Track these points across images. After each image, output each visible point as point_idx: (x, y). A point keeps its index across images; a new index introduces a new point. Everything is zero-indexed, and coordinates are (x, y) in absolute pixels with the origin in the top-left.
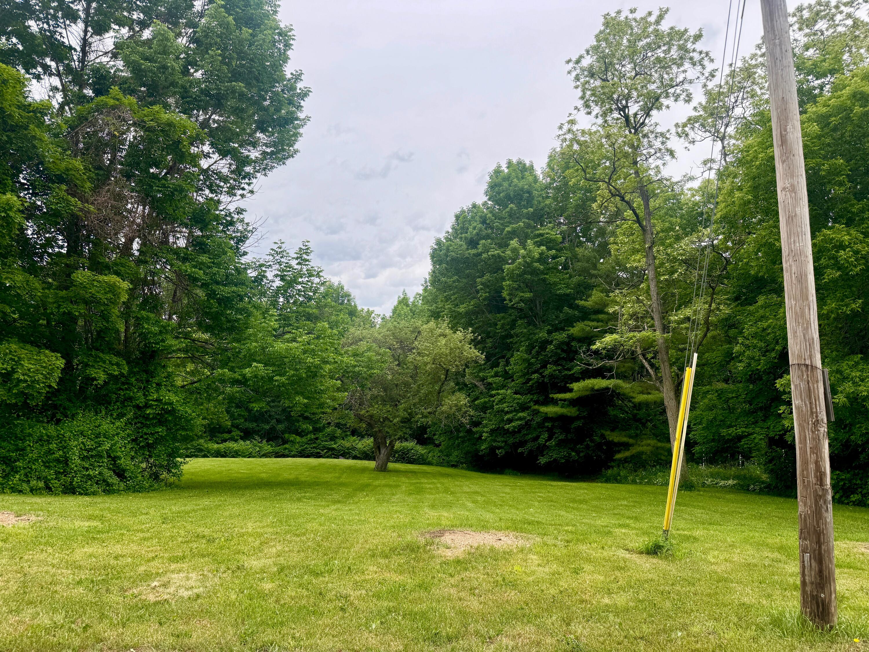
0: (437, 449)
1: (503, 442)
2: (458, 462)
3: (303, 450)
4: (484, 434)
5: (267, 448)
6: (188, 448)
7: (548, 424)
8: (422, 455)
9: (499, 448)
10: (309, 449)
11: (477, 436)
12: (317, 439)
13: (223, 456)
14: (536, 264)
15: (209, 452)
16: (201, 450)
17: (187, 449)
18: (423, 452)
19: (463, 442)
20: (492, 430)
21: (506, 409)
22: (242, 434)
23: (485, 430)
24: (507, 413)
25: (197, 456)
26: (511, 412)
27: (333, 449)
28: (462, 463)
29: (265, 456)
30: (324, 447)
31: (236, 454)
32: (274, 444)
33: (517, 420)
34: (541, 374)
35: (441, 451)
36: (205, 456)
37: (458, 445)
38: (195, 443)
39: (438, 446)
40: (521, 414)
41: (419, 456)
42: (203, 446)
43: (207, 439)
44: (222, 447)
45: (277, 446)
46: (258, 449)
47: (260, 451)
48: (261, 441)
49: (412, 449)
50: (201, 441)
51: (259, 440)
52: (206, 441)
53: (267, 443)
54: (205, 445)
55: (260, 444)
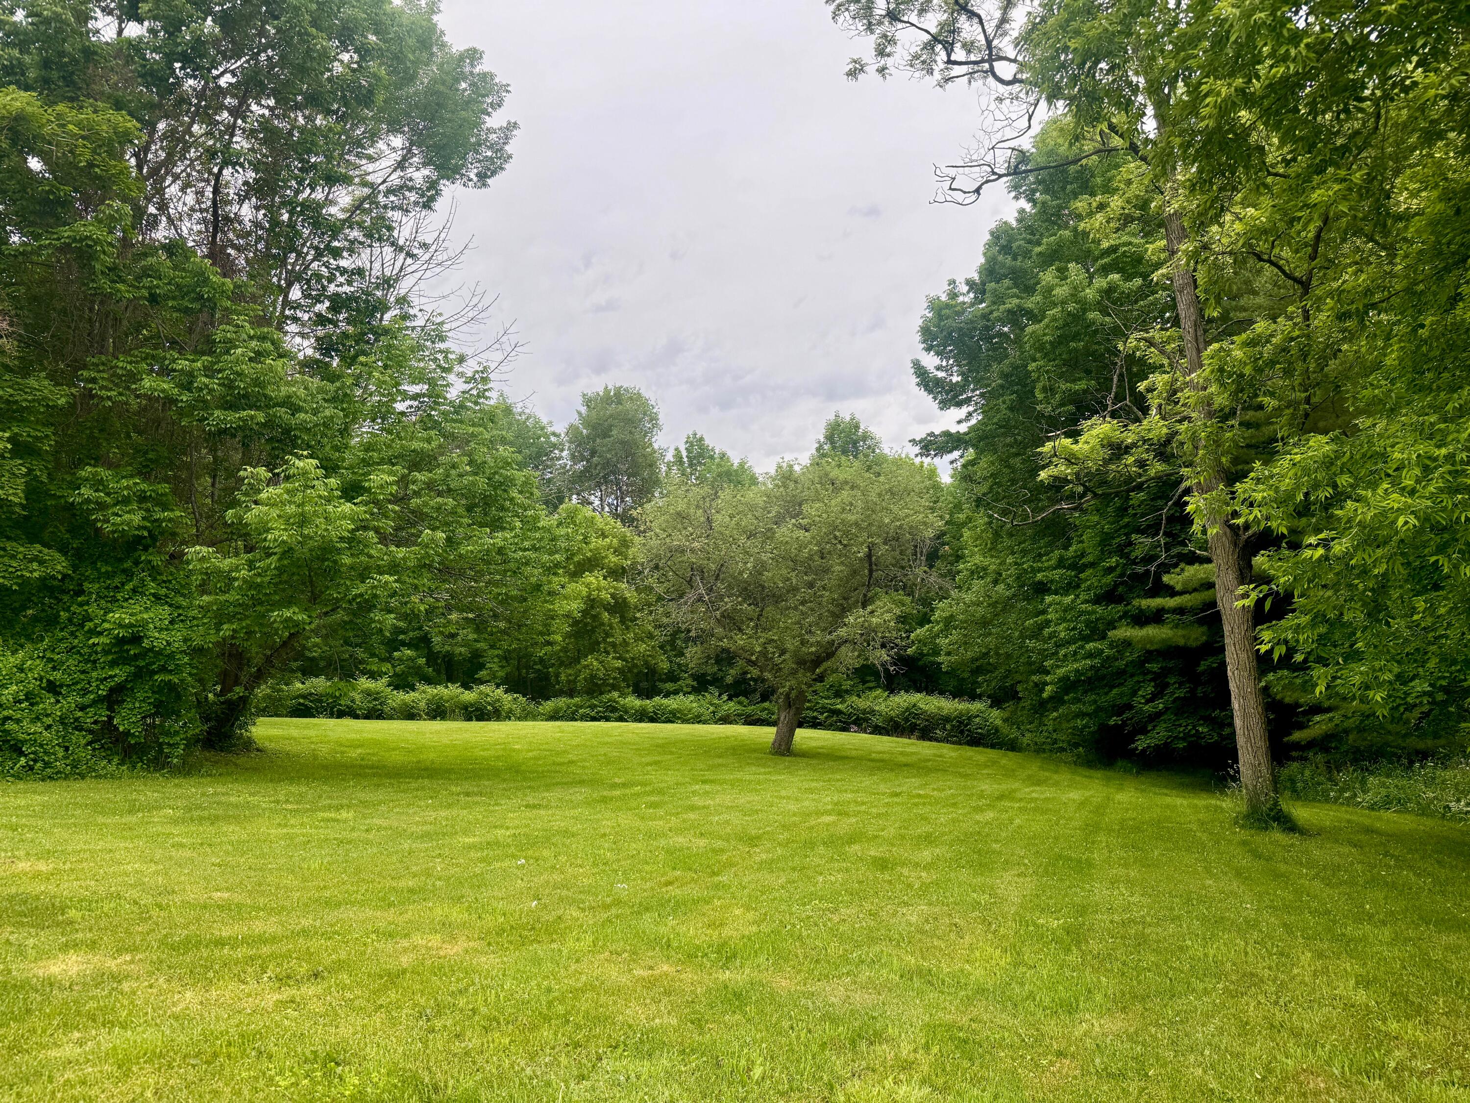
5: (731, 707)
6: (596, 706)
7: (1154, 667)
8: (997, 728)
13: (652, 720)
14: (1092, 315)
15: (626, 712)
16: (614, 710)
17: (593, 707)
21: (1063, 635)
22: (695, 683)
27: (839, 712)
29: (725, 720)
30: (824, 709)
31: (672, 717)
32: (746, 701)
36: (621, 719)
38: (605, 697)
40: (1090, 646)
41: (988, 731)
42: (617, 702)
43: (626, 690)
44: (649, 704)
45: (750, 704)
46: (712, 709)
47: (714, 712)
48: (720, 696)
49: (978, 716)
50: (615, 694)
51: (717, 694)
52: (623, 695)
53: (730, 698)
54: (622, 701)
55: (716, 701)
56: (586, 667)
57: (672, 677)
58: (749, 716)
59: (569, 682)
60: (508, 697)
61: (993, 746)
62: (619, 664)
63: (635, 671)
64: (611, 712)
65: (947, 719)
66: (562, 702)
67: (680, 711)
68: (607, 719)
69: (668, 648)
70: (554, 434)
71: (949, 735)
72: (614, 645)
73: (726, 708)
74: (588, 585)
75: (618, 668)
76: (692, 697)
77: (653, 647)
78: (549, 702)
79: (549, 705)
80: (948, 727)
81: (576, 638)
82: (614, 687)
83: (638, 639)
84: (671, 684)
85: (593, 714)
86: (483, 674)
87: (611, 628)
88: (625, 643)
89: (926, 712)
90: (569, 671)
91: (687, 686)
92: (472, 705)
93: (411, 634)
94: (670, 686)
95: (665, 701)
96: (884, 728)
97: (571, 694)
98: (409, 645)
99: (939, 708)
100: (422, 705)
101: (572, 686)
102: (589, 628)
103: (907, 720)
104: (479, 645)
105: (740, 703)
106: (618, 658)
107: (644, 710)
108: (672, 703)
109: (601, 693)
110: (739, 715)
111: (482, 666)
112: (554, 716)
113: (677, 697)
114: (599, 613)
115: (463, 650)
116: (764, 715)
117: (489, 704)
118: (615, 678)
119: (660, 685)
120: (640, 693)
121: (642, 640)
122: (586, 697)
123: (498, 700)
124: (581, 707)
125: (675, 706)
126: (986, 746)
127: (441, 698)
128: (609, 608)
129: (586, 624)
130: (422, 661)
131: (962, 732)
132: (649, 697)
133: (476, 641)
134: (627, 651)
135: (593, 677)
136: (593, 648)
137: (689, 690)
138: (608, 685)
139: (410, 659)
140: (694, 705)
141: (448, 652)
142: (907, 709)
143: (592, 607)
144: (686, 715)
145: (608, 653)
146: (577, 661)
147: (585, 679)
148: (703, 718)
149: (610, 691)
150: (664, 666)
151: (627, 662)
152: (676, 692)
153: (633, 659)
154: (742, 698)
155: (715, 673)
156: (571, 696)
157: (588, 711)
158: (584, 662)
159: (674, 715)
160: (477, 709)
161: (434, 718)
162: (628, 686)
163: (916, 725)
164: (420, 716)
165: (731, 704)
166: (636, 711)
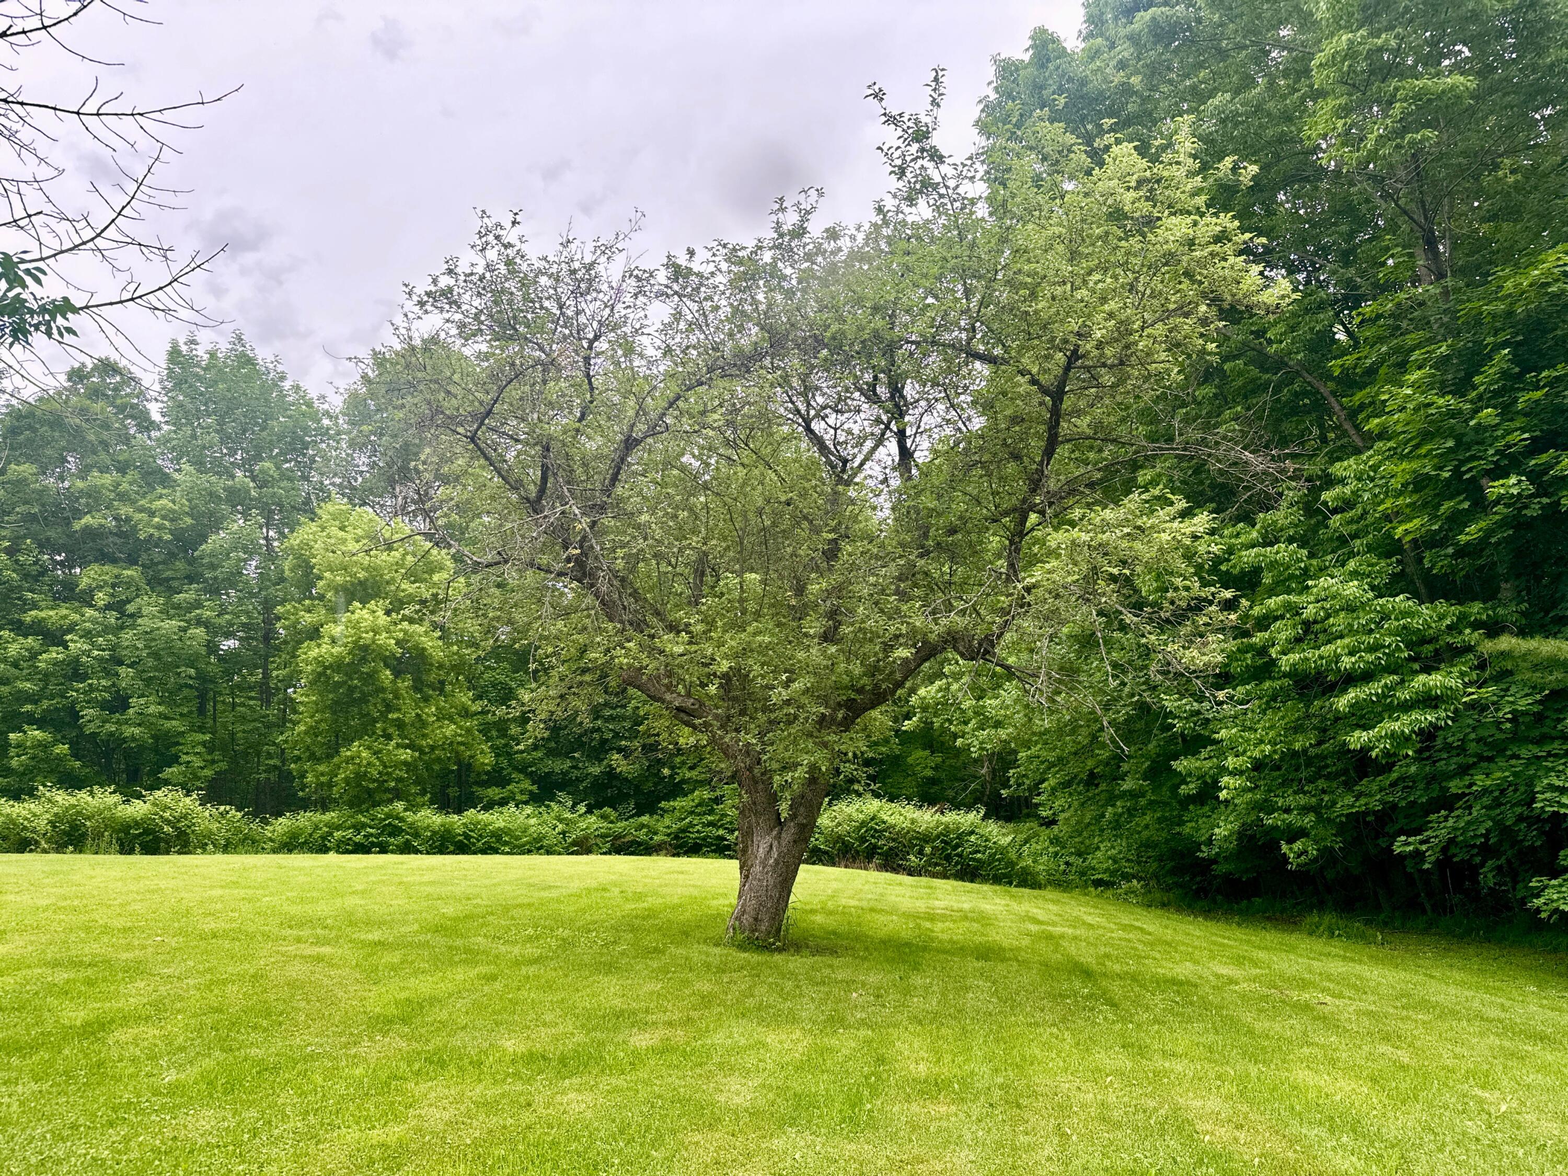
0: (1045, 833)
1: (1305, 810)
2: (1113, 873)
3: (684, 830)
4: (1225, 780)
5: (592, 823)
6: (364, 826)
8: (1003, 850)
9: (1294, 835)
10: (699, 828)
11: (1189, 788)
12: (718, 800)
15: (416, 835)
16: (395, 831)
18: (1005, 841)
19: (1131, 812)
20: (1258, 766)
21: (1347, 662)
22: (534, 788)
23: (1231, 762)
24: (1350, 679)
25: (384, 849)
26: (1367, 676)
28: (1127, 877)
29: (582, 847)
32: (613, 815)
33: (1406, 707)
34: (1535, 476)
35: (1055, 841)
36: (407, 849)
37: (1116, 824)
38: (381, 812)
39: (1050, 823)
41: (992, 855)
42: (402, 820)
43: (419, 800)
44: (457, 821)
45: (620, 818)
46: (561, 827)
47: (563, 833)
48: (573, 806)
49: (972, 832)
50: (399, 806)
51: (570, 804)
52: (412, 807)
53: (589, 811)
54: (410, 817)
55: (568, 815)
56: (350, 760)
57: (497, 778)
58: (618, 837)
59: (321, 785)
60: (209, 811)
61: (997, 880)
62: (406, 755)
63: (436, 767)
64: (390, 835)
65: (926, 838)
66: (305, 820)
67: (507, 831)
68: (384, 850)
69: (494, 733)
70: (327, 413)
71: (929, 863)
72: (400, 725)
73: (583, 825)
74: (356, 625)
75: (405, 763)
76: (529, 810)
77: (469, 731)
78: (281, 820)
79: (282, 825)
80: (928, 850)
81: (334, 713)
82: (398, 795)
83: (442, 716)
84: (497, 790)
85: (358, 839)
86: (170, 772)
87: (397, 697)
88: (420, 722)
89: (894, 826)
90: (322, 768)
91: (522, 792)
92: (137, 824)
93: (45, 704)
94: (494, 792)
95: (484, 817)
96: (826, 853)
97: (324, 805)
98: (41, 723)
99: (913, 821)
100: (42, 824)
101: (325, 793)
102: (357, 695)
103: (863, 839)
104: (168, 724)
105: (604, 817)
106: (406, 747)
107: (448, 831)
108: (497, 819)
109: (376, 804)
110: (603, 836)
111: (174, 760)
112: (290, 845)
113: (505, 809)
114: (375, 672)
115: (137, 731)
116: (642, 835)
117: (168, 822)
118: (399, 780)
119: (479, 791)
120: (445, 804)
121: (451, 720)
122: (347, 811)
123: (185, 816)
124: (338, 828)
125: (501, 824)
126: (985, 880)
127: (79, 813)
128: (391, 662)
129: (352, 689)
130: (62, 749)
131: (948, 858)
132: (459, 811)
133: (162, 716)
134: (424, 736)
135: (360, 776)
136: (365, 729)
137: (525, 798)
138: (388, 790)
139: (43, 746)
140: (533, 821)
141: (112, 734)
142: (863, 824)
143: (363, 660)
144: (518, 838)
145: (389, 737)
146: (332, 750)
147: (347, 781)
148: (545, 842)
149: (391, 801)
150: (486, 758)
151: (422, 753)
152: (503, 803)
153: (433, 748)
154: (607, 810)
155: (567, 772)
156: (325, 809)
157: (349, 833)
158: (346, 753)
159: (499, 838)
160: (147, 832)
161: (60, 848)
162: (423, 793)
163: (875, 847)
164: (37, 843)
165: (592, 819)
166: (434, 833)
